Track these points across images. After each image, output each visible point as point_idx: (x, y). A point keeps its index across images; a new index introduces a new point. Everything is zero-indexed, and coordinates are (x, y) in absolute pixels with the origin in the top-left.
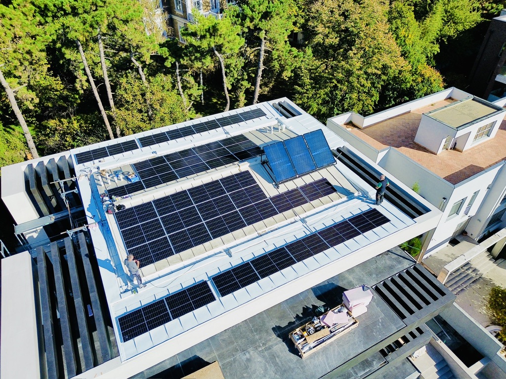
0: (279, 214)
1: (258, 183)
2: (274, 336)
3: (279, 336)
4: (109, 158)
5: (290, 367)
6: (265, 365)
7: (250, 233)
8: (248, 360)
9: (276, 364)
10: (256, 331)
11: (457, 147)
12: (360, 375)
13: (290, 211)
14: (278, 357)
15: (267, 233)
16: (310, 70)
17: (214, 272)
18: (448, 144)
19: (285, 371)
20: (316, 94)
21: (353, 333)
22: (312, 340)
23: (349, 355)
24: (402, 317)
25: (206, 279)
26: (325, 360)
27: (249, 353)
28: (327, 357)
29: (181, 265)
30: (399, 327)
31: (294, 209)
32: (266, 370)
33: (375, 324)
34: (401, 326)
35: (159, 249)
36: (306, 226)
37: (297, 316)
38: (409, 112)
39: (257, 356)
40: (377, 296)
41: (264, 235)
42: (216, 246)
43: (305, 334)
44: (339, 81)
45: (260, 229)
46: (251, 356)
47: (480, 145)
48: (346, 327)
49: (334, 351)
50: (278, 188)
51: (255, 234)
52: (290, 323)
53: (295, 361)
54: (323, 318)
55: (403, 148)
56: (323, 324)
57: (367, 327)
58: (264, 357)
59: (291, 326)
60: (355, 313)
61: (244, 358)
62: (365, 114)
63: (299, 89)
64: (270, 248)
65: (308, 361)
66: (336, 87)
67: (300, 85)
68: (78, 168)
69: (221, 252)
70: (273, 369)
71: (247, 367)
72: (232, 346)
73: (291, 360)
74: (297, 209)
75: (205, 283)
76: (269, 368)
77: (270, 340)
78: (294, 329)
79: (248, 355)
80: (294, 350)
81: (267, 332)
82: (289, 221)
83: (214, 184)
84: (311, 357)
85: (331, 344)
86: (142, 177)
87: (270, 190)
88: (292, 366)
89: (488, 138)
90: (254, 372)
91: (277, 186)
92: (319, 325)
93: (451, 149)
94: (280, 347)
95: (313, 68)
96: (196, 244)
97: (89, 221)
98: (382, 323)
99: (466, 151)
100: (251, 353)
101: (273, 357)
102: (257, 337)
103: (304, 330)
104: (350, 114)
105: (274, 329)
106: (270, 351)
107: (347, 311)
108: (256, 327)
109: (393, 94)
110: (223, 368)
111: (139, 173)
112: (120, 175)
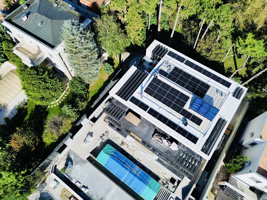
0: (179, 114)
1: (187, 103)
2: (154, 130)
3: (154, 131)
4: (174, 60)
7: (168, 109)
8: (145, 126)
9: (148, 133)
12: (164, 158)
14: (150, 133)
15: (171, 114)
17: (153, 107)
19: (147, 135)
21: (165, 148)
22: (157, 138)
24: (178, 161)
25: (150, 107)
29: (151, 99)
30: (174, 160)
32: (145, 131)
33: (171, 153)
35: (151, 93)
37: (162, 133)
41: (171, 113)
42: (160, 104)
43: (158, 136)
45: (171, 111)
46: (147, 127)
48: (165, 146)
50: (189, 109)
52: (159, 132)
53: (151, 137)
54: (164, 139)
56: (162, 140)
57: (169, 152)
58: (148, 129)
59: (158, 133)
60: (170, 147)
61: (145, 125)
64: (167, 116)
65: (152, 140)
68: (166, 55)
69: (159, 106)
70: (146, 133)
75: (149, 107)
77: (152, 129)
78: (157, 133)
80: (153, 136)
81: (154, 127)
83: (178, 92)
84: (154, 140)
85: (159, 144)
88: (149, 137)
90: (144, 129)
91: (189, 108)
94: (152, 132)
96: (157, 99)
97: (151, 73)
98: (173, 155)
102: (152, 126)
103: (158, 135)
105: (156, 129)
106: (150, 130)
107: (170, 145)
110: (141, 122)
111: (172, 71)
112: (169, 67)
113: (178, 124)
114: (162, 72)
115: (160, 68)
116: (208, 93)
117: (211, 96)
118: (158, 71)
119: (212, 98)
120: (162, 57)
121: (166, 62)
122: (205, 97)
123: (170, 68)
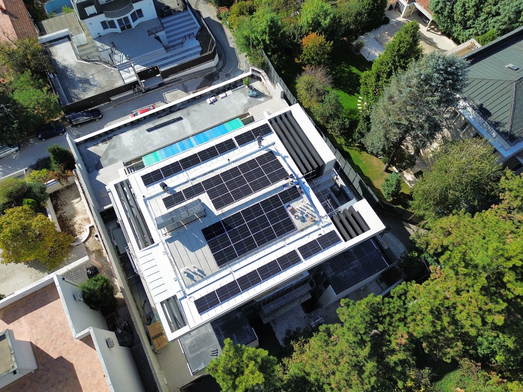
0: (201, 182)
1: (210, 201)
7: (219, 171)
15: (209, 172)
17: (236, 151)
31: (191, 185)
64: (209, 163)
75: (240, 145)
87: (205, 198)
111: (287, 215)
112: (300, 215)
113: (187, 172)
114: (293, 194)
115: (304, 196)
116: (206, 249)
117: (198, 252)
118: (298, 186)
119: (193, 249)
120: (332, 219)
121: (315, 217)
122: (202, 240)
123: (297, 217)
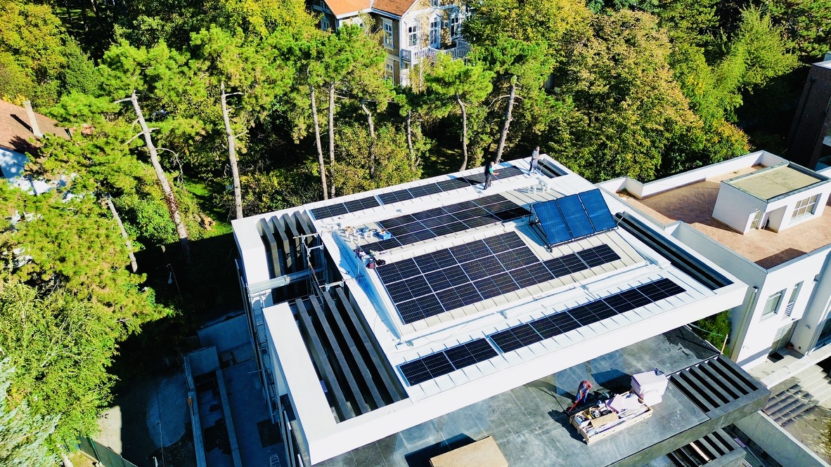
0: (556, 279)
1: (528, 245)
4: (350, 216)
5: (574, 453)
6: (544, 448)
10: (529, 415)
11: (771, 225)
13: (568, 277)
14: (558, 441)
15: (544, 298)
16: (569, 124)
17: (491, 330)
18: (759, 221)
19: (568, 455)
20: (577, 153)
21: (646, 422)
23: (642, 445)
24: (705, 410)
25: (483, 337)
26: (615, 448)
27: (524, 435)
28: (616, 445)
30: (701, 420)
31: (572, 274)
34: (704, 419)
35: (428, 306)
36: (588, 293)
38: (704, 180)
39: (533, 439)
40: (672, 386)
41: (540, 299)
43: (589, 417)
44: (609, 138)
46: (526, 439)
47: (801, 224)
48: (637, 414)
49: (624, 439)
50: (551, 251)
51: (530, 299)
53: (579, 446)
54: (610, 403)
55: (697, 224)
56: (609, 409)
57: (663, 417)
58: (542, 440)
60: (648, 400)
62: (643, 180)
63: (556, 146)
64: (549, 312)
65: (595, 448)
66: (604, 145)
67: (556, 142)
68: (317, 223)
69: (494, 313)
70: (555, 453)
71: (523, 450)
72: (504, 428)
73: (574, 446)
74: (576, 275)
75: (483, 340)
76: (549, 451)
77: (547, 424)
79: (523, 438)
82: (567, 287)
83: (478, 244)
86: (394, 234)
87: (541, 254)
89: (812, 217)
90: (533, 454)
91: (550, 249)
92: (605, 409)
93: (762, 228)
95: (574, 120)
96: (467, 304)
97: (345, 277)
98: (681, 414)
99: (783, 231)
100: (527, 435)
101: (553, 441)
103: (587, 413)
104: (625, 178)
105: (550, 413)
106: (548, 435)
107: (638, 398)
108: (529, 410)
109: (680, 156)
111: (388, 230)
115: (352, 248)
116: (519, 203)
117: (530, 201)
120: (314, 232)
